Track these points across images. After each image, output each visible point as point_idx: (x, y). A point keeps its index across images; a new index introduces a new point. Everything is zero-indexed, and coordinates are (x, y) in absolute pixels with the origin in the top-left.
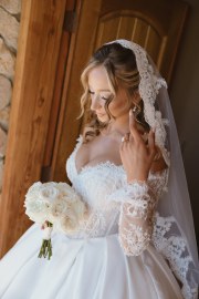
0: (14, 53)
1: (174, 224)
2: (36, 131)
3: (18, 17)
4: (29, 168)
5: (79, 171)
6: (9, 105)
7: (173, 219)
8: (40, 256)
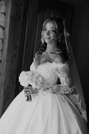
0: (3, 28)
1: (75, 89)
2: (14, 60)
3: (5, 14)
6: (2, 50)
7: (74, 87)
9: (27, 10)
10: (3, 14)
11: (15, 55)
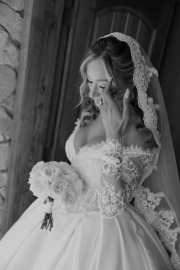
0: (19, 46)
1: (163, 199)
2: (38, 116)
3: (21, 13)
4: (32, 149)
5: (77, 151)
6: (14, 93)
7: (162, 195)
8: (42, 227)
9: (73, 6)
10: (18, 15)
11: (41, 106)
